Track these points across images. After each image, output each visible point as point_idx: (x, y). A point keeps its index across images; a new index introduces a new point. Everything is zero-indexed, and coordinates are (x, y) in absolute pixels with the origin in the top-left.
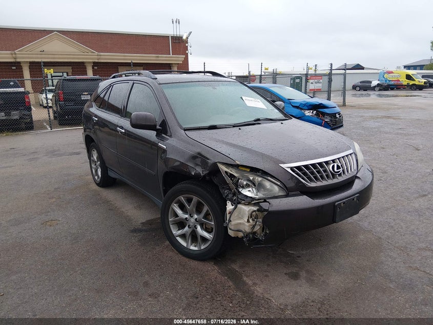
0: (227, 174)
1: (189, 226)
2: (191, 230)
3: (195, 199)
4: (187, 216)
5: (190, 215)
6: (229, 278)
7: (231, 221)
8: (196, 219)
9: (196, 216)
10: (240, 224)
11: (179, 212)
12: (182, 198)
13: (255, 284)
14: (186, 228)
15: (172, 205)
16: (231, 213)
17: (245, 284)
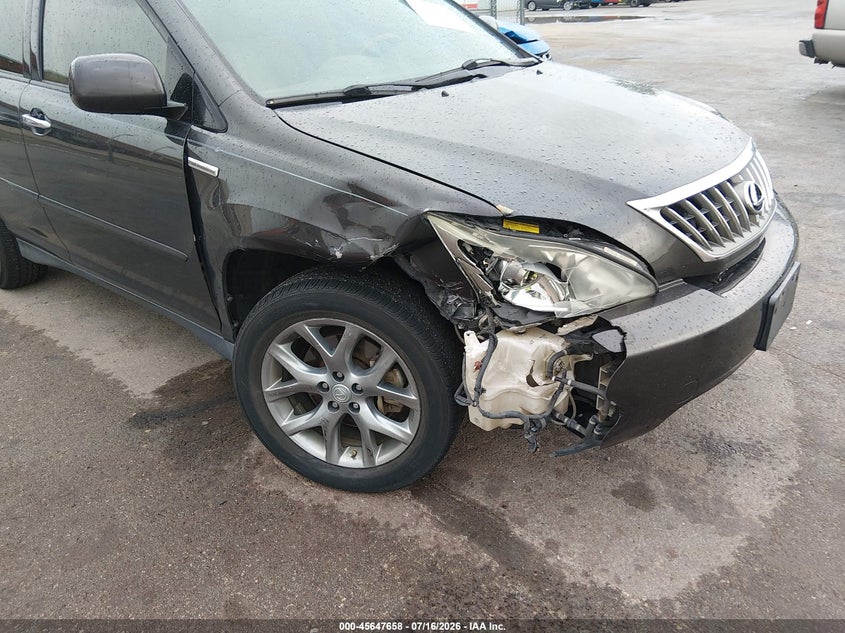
0: (464, 249)
1: (330, 404)
2: (338, 414)
3: (352, 330)
4: (321, 377)
5: (335, 374)
6: (472, 536)
7: (483, 391)
8: (355, 385)
9: (353, 378)
10: (509, 392)
11: (297, 367)
12: (306, 329)
13: (552, 545)
14: (323, 410)
15: (271, 350)
16: (481, 367)
17: (525, 550)
